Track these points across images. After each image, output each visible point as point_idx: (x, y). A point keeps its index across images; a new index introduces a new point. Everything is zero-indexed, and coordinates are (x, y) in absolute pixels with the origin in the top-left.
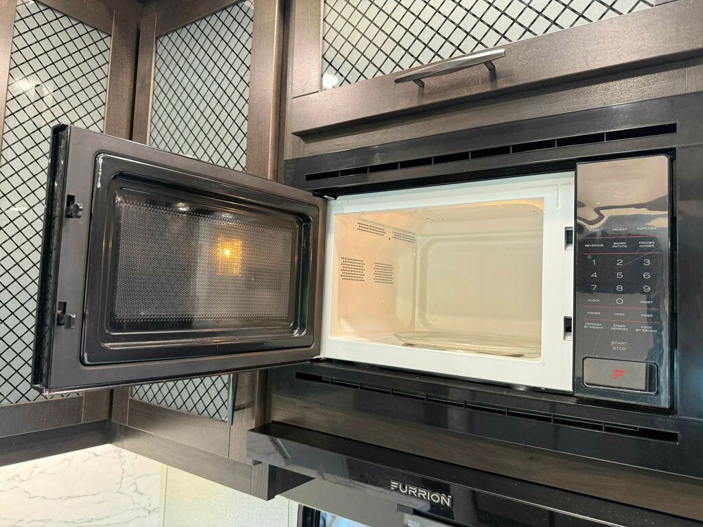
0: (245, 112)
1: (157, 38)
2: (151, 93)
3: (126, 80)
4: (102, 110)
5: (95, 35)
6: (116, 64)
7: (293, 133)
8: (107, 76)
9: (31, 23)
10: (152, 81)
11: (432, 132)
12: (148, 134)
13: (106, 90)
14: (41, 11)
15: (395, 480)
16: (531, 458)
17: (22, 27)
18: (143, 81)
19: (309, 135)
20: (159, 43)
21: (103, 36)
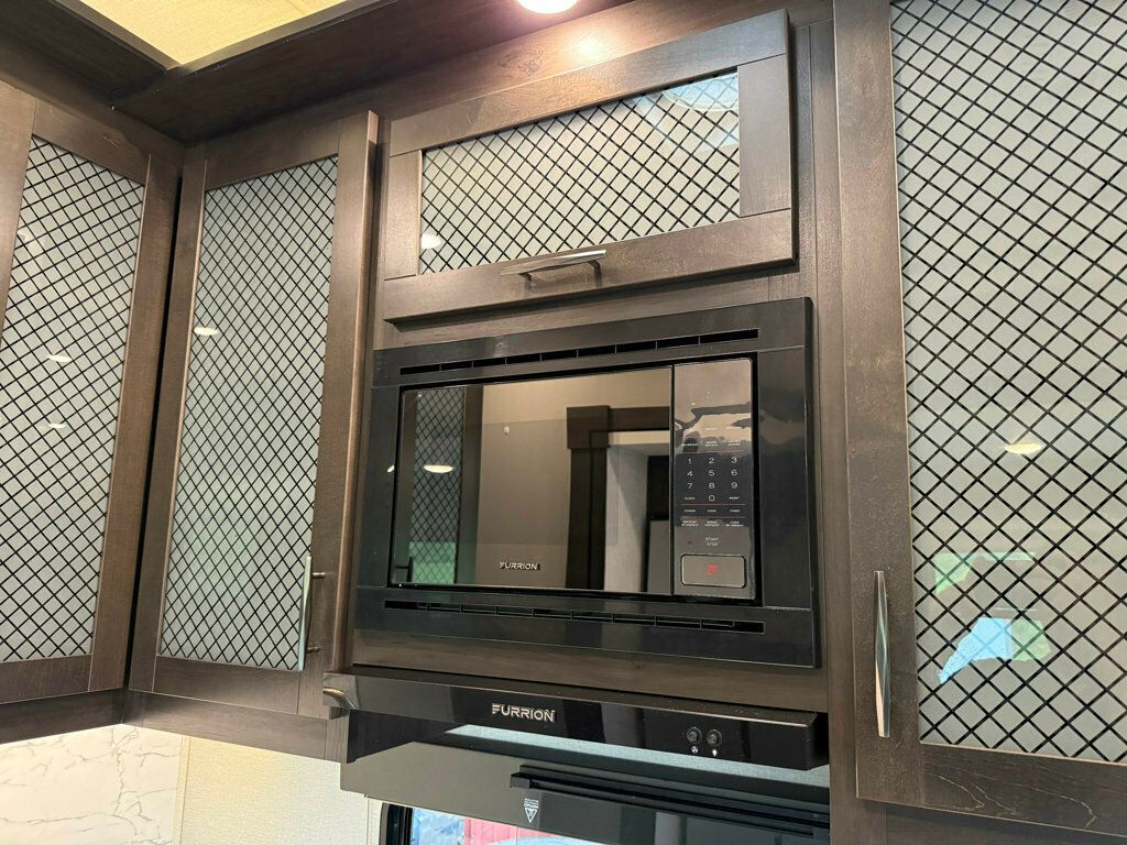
0: (326, 291)
1: (207, 192)
2: (197, 260)
3: (163, 243)
4: (129, 280)
5: (125, 186)
6: (149, 221)
7: (387, 320)
8: (137, 237)
9: (46, 171)
10: (199, 245)
11: (541, 327)
12: (192, 312)
13: (135, 254)
14: (58, 157)
15: (496, 703)
16: (638, 667)
17: (34, 177)
18: (185, 244)
19: (403, 324)
20: (208, 197)
21: (134, 186)
